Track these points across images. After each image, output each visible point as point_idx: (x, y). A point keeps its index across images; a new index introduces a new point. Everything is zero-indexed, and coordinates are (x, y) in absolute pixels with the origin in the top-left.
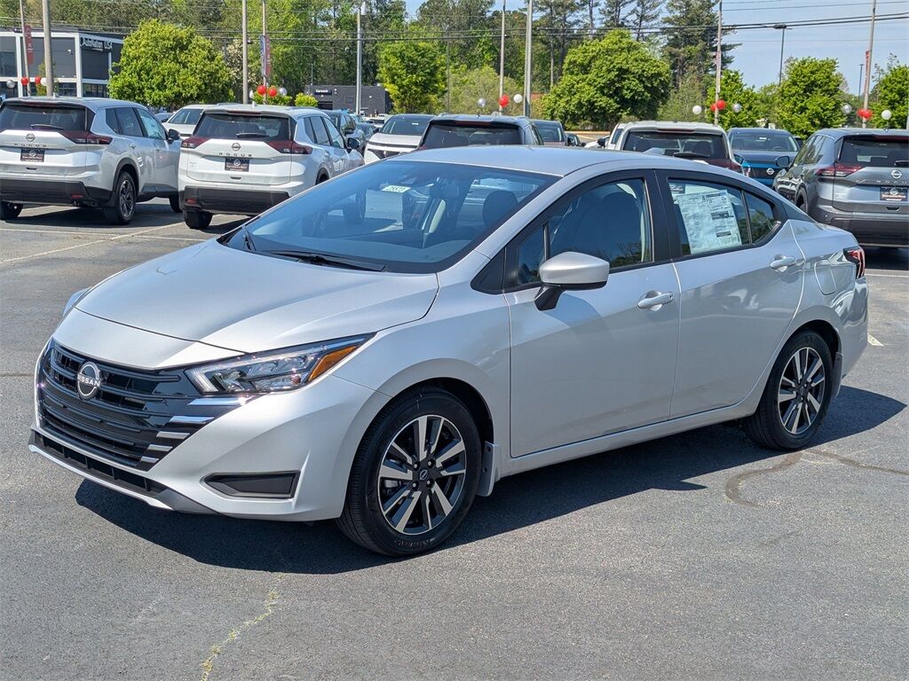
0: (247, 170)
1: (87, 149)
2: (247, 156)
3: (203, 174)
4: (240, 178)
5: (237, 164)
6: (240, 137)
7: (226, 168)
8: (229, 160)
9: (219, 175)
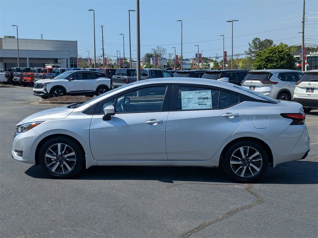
0: (313, 92)
1: (267, 86)
2: (313, 87)
3: (299, 94)
4: (310, 95)
5: (310, 90)
6: (311, 81)
7: (307, 92)
8: (308, 89)
9: (304, 94)
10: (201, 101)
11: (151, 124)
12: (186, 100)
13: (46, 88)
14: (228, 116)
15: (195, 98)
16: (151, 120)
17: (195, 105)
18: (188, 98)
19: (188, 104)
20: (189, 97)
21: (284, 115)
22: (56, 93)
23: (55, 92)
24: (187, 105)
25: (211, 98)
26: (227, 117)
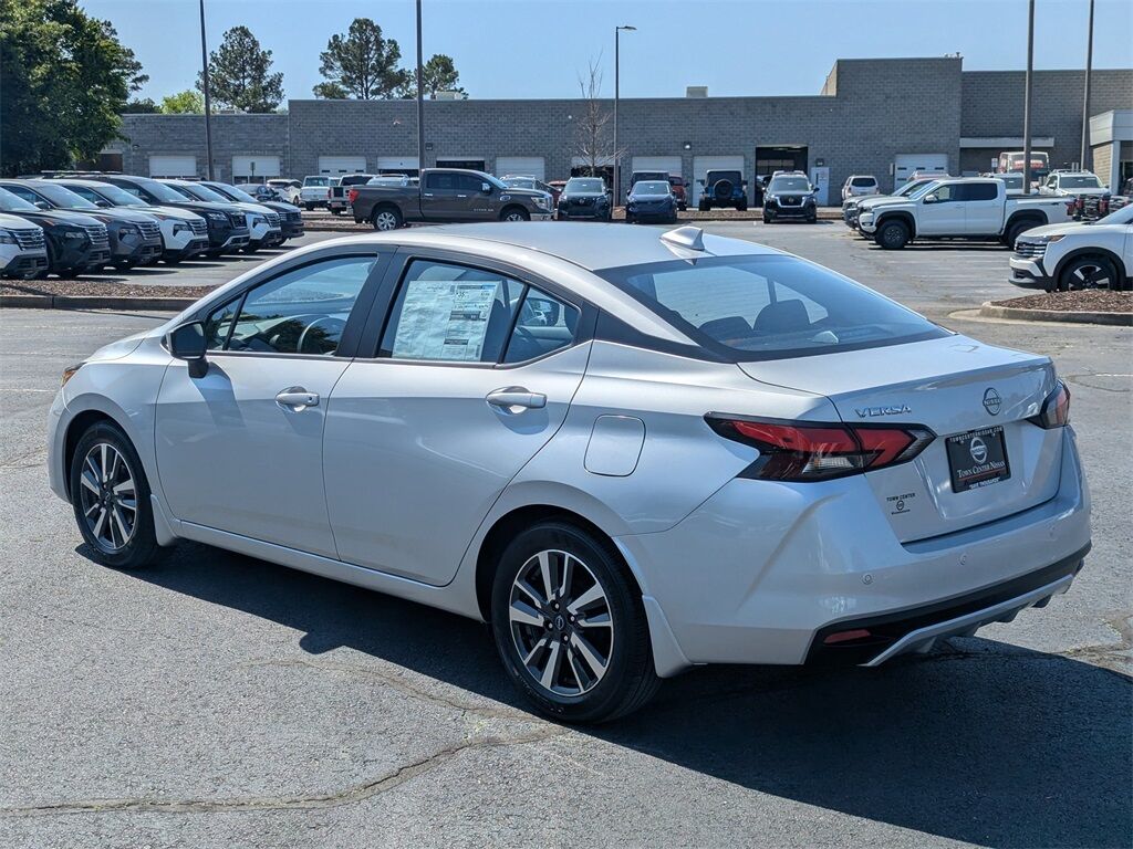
10: (455, 324)
11: (291, 405)
12: (414, 318)
13: (1042, 260)
14: (511, 404)
15: (440, 313)
16: (293, 390)
17: (434, 340)
18: (421, 311)
19: (413, 337)
20: (427, 305)
21: (725, 427)
22: (1082, 278)
23: (1078, 273)
24: (409, 341)
25: (488, 317)
26: (505, 405)
